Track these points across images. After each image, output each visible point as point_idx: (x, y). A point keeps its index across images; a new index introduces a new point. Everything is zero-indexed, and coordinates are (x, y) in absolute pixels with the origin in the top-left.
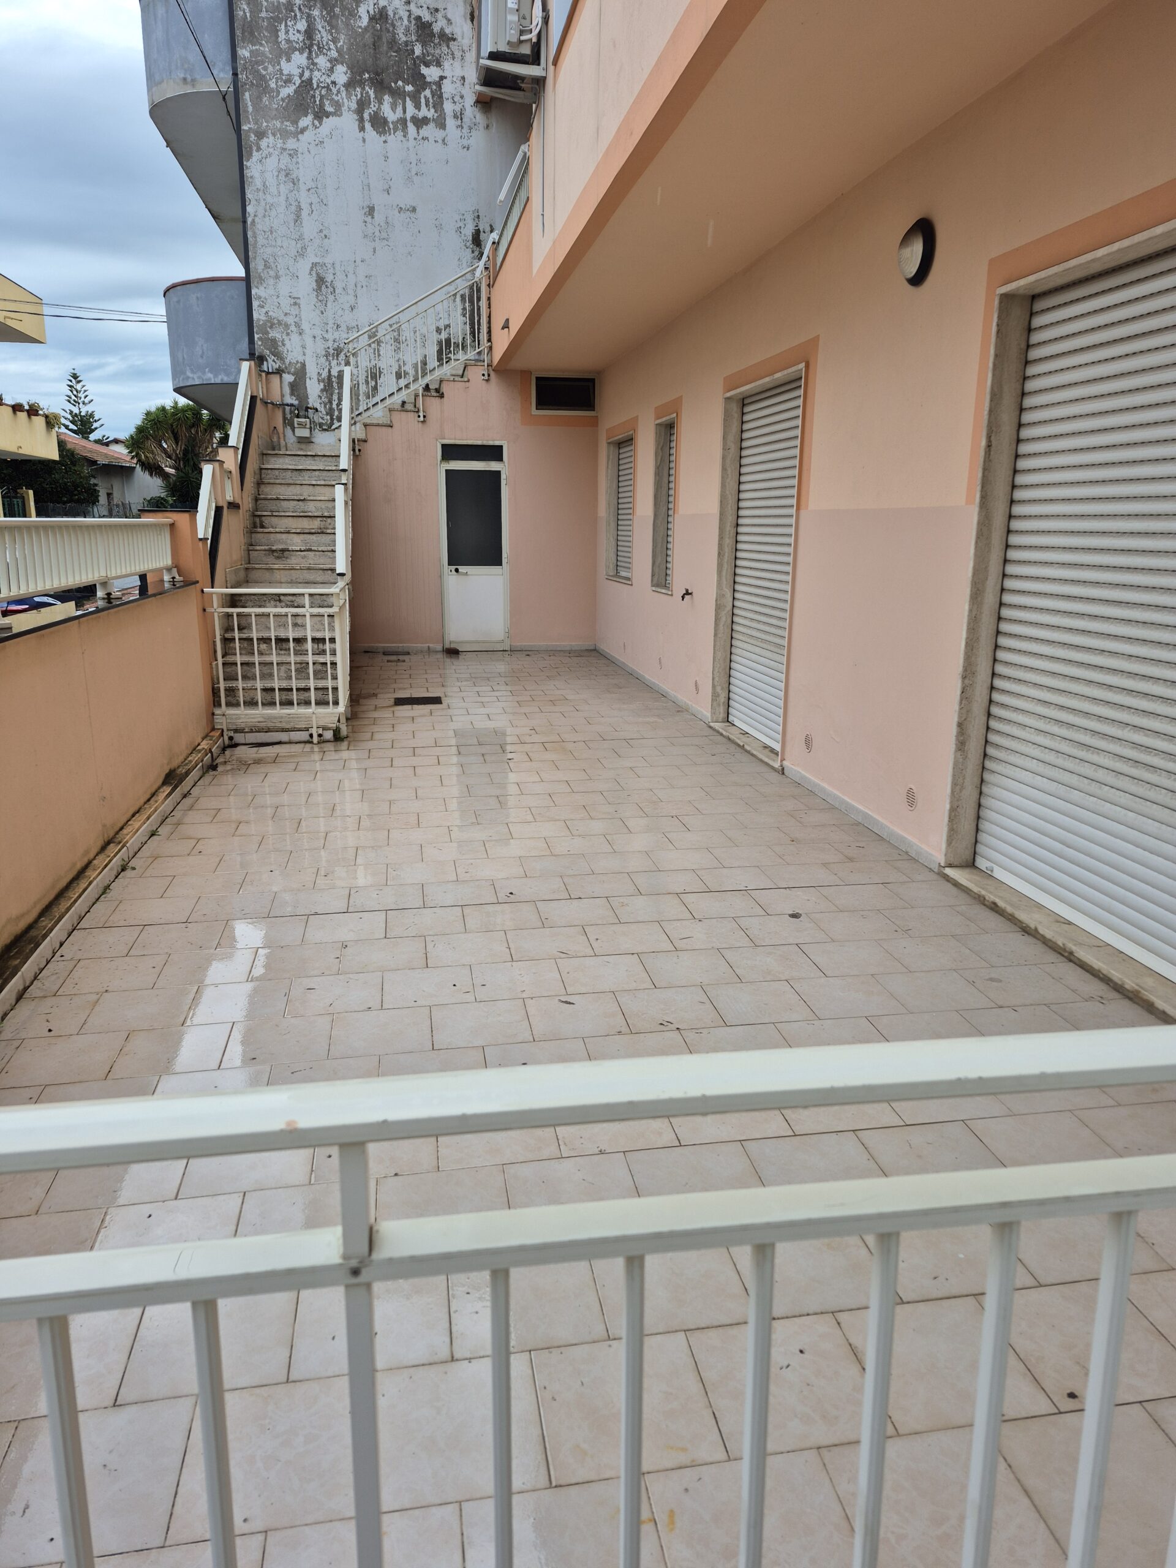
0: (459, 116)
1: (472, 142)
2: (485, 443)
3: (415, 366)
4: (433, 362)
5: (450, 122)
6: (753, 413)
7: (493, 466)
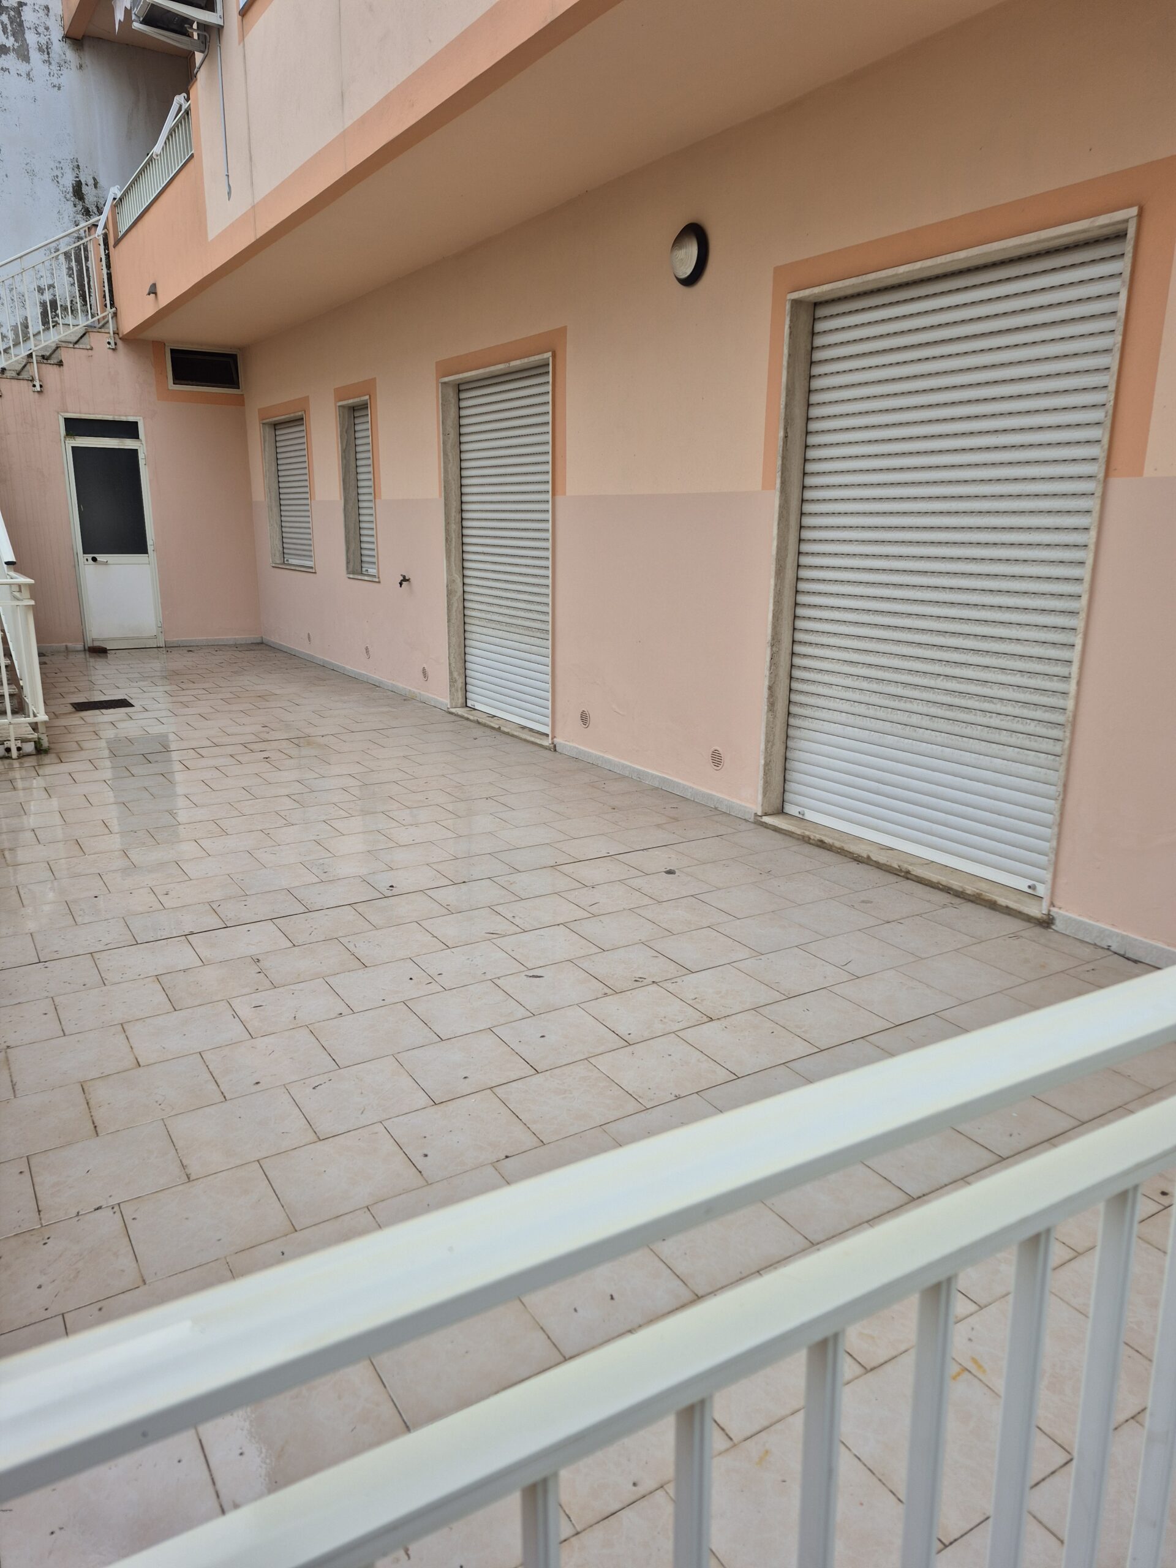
0: (45, 49)
1: (62, 81)
2: (117, 418)
3: (15, 329)
4: (35, 325)
5: (35, 56)
6: (472, 400)
7: (128, 444)
